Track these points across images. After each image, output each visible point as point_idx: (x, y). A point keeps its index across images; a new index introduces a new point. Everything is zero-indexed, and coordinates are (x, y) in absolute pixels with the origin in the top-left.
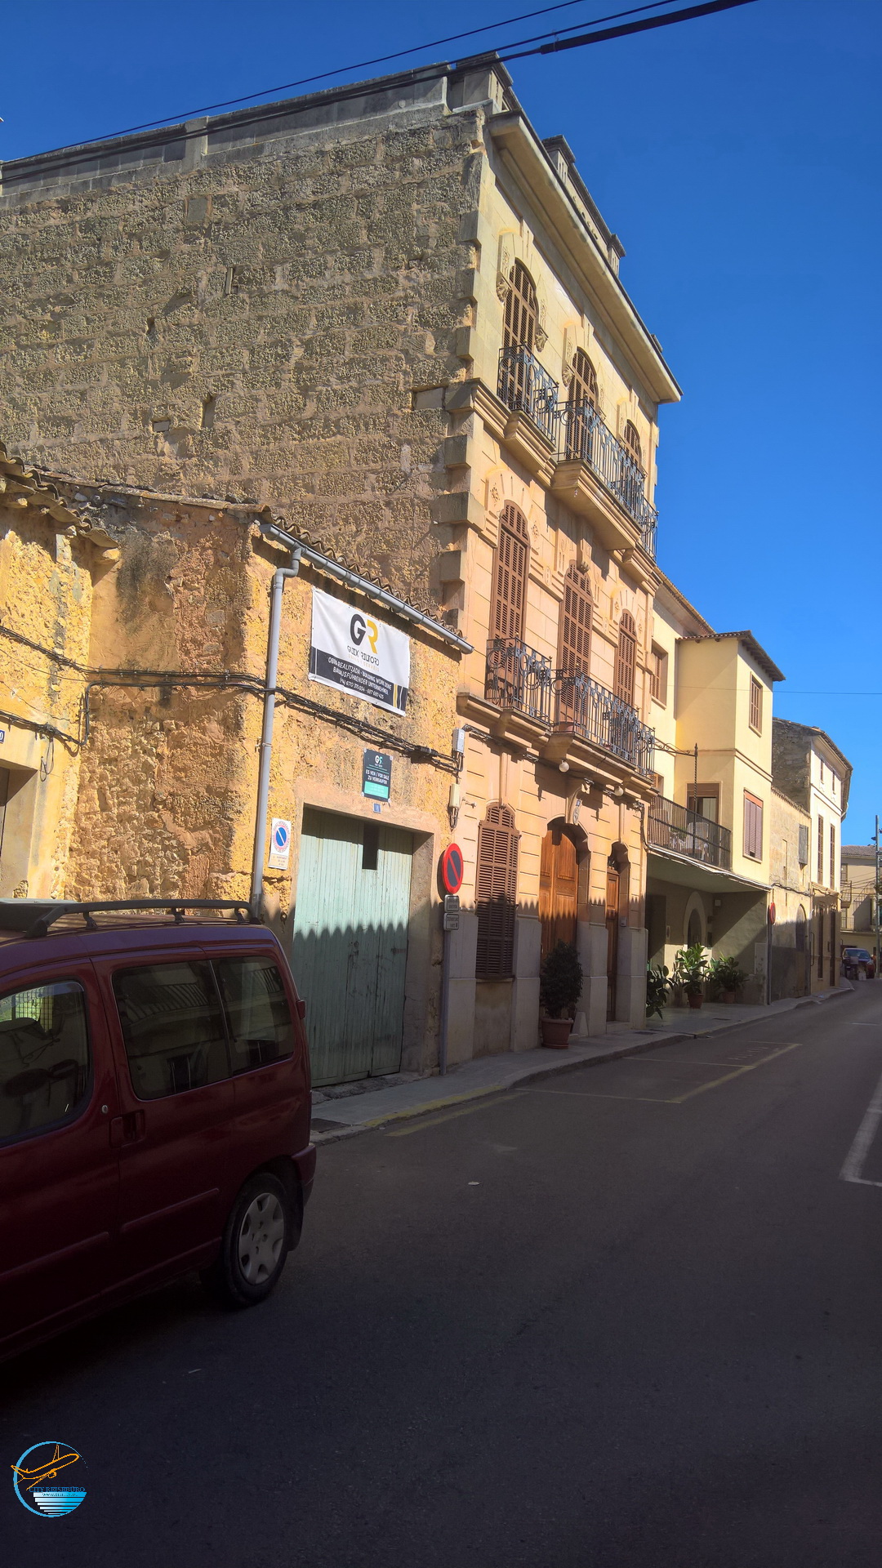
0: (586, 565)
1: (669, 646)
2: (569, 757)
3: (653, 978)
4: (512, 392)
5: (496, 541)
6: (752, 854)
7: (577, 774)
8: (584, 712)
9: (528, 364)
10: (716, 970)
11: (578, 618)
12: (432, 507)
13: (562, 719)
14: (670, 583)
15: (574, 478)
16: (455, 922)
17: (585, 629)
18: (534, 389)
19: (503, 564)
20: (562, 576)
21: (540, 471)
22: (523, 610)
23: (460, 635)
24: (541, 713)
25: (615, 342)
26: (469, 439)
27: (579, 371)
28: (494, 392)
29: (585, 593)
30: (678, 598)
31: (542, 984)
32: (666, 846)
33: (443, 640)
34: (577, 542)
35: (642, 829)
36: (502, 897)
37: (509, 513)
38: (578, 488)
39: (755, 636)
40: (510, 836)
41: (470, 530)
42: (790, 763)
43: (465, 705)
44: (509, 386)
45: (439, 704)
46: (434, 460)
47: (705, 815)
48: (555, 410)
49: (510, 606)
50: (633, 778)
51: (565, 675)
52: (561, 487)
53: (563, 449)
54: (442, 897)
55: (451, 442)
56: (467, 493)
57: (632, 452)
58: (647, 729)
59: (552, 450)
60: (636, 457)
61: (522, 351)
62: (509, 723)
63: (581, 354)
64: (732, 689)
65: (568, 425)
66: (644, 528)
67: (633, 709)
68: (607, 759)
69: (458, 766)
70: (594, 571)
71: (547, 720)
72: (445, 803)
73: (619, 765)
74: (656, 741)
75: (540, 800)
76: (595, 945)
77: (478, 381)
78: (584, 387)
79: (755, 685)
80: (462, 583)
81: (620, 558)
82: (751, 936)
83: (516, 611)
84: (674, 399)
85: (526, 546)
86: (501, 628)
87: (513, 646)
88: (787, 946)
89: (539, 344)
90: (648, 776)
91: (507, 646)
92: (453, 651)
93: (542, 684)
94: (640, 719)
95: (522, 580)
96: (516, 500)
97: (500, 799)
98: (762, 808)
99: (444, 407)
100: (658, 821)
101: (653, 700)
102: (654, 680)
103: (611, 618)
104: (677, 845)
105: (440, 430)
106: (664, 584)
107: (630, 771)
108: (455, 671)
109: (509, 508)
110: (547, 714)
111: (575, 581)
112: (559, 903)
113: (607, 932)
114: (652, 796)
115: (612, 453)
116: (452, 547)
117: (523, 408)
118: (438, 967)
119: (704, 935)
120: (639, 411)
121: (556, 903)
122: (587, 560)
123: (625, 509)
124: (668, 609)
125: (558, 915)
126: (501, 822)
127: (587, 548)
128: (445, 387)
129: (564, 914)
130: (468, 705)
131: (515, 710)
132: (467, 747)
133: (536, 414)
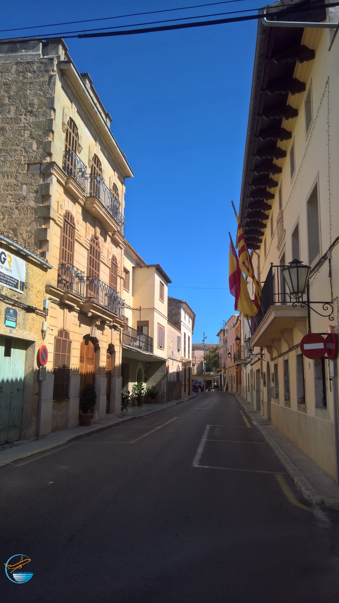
0: (98, 237)
1: (130, 269)
2: (92, 310)
3: (124, 395)
4: (68, 167)
5: (62, 225)
6: (161, 347)
7: (95, 317)
8: (98, 293)
9: (75, 158)
10: (148, 391)
11: (95, 257)
12: (36, 210)
13: (89, 296)
14: (130, 245)
15: (93, 203)
16: (44, 377)
17: (98, 261)
18: (77, 168)
19: (65, 235)
20: (88, 240)
21: (79, 199)
22: (73, 253)
23: (47, 261)
24: (80, 293)
25: (109, 154)
26: (51, 185)
27: (95, 163)
28: (61, 168)
29: (98, 247)
30: (133, 251)
31: (80, 400)
32: (129, 345)
33: (40, 263)
34: (94, 227)
35: (120, 338)
36: (64, 367)
37: (67, 215)
38: (94, 207)
39: (161, 266)
40: (67, 342)
41: (51, 220)
42: (174, 313)
43: (49, 290)
44: (67, 166)
45: (38, 289)
46: (36, 192)
47: (144, 333)
48: (85, 177)
49: (68, 251)
50: (116, 319)
51: (90, 279)
52: (88, 206)
53: (88, 192)
54: (39, 367)
55: (44, 185)
56: (50, 206)
57: (115, 195)
58: (122, 300)
59: (84, 192)
60: (117, 197)
61: (72, 153)
62: (68, 297)
63: (96, 157)
64: (153, 286)
65: (91, 183)
66: (120, 224)
67: (116, 292)
68: (107, 311)
69: (46, 314)
70: (101, 239)
71: (83, 296)
72: (41, 329)
73: (111, 314)
74: (125, 305)
75: (80, 327)
76: (102, 383)
77: (54, 163)
78: (97, 169)
79: (161, 284)
80: (48, 241)
81: (111, 235)
82: (160, 378)
83: (70, 253)
84: (131, 176)
85: (74, 228)
86: (64, 259)
87: (69, 267)
88: (173, 381)
89: (79, 151)
90: (122, 318)
91: (67, 266)
92: (44, 268)
93: (81, 282)
94: (119, 296)
95: (72, 241)
96: (70, 209)
97: (64, 327)
98: (164, 330)
99: (40, 171)
100: (126, 335)
101: (124, 289)
102: (124, 282)
103: (108, 257)
104: (133, 344)
105: (39, 180)
106: (128, 245)
107: (116, 316)
108: (45, 276)
109: (67, 213)
110: (83, 294)
111: (94, 243)
112: (87, 368)
113: (106, 378)
114: (124, 326)
115: (108, 195)
116: (44, 227)
117: (73, 175)
118: (37, 396)
119: (143, 378)
120: (118, 180)
121: (86, 368)
122: (98, 235)
123: (113, 216)
124: (129, 255)
125: (87, 373)
126: (64, 336)
127: (98, 230)
128: (41, 164)
129: (89, 372)
130: (50, 289)
131: (70, 292)
132: (50, 307)
133: (78, 177)
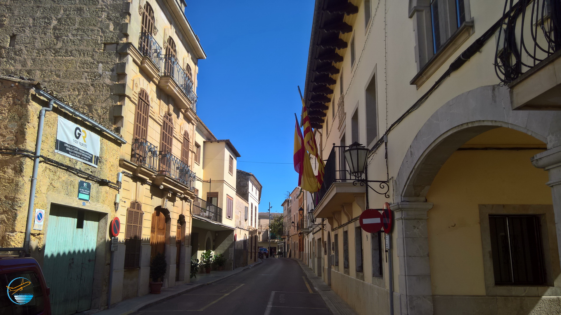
0: (171, 114)
1: (201, 144)
2: (164, 183)
3: (193, 264)
4: (144, 49)
5: (137, 102)
6: (229, 217)
7: (167, 189)
8: (170, 167)
9: (151, 40)
10: (216, 259)
11: (168, 132)
12: (111, 88)
13: (161, 169)
14: (201, 121)
15: (167, 82)
16: (116, 248)
17: (170, 136)
18: (152, 48)
19: (139, 111)
20: (162, 117)
21: (154, 79)
22: (147, 128)
23: (121, 137)
24: (153, 167)
25: (183, 36)
26: (127, 64)
27: (170, 44)
28: (137, 48)
29: (171, 123)
30: (204, 127)
31: (151, 269)
32: (199, 215)
33: (114, 138)
34: (168, 105)
35: (190, 209)
36: (136, 237)
37: (142, 93)
38: (168, 86)
39: (231, 141)
40: (139, 214)
41: (126, 98)
42: (242, 185)
43: (122, 163)
44: (143, 46)
45: (112, 163)
46: (112, 70)
47: (213, 203)
48: (160, 57)
49: (141, 127)
50: (187, 191)
51: (163, 153)
52: (163, 84)
53: (163, 71)
54: (111, 238)
55: (119, 65)
56: (125, 84)
57: (188, 75)
58: (193, 173)
59: (159, 71)
60: (190, 77)
61: (148, 35)
62: (140, 171)
63: (171, 39)
64: (223, 160)
65: (165, 63)
66: (192, 102)
67: (188, 166)
68: (178, 184)
69: (119, 187)
70: (174, 116)
71: (155, 169)
72: (113, 201)
73: (182, 186)
74: (196, 177)
75: (152, 199)
76: (172, 252)
77: (131, 43)
78: (171, 50)
79: (231, 158)
80: (122, 117)
81: (184, 112)
82: (228, 246)
83: (144, 128)
84: (204, 58)
85: (148, 105)
86: (138, 134)
87: (143, 142)
88: (240, 249)
89: (155, 33)
90: (193, 190)
91: (140, 141)
92: (118, 143)
93: (154, 156)
94: (190, 170)
95: (146, 117)
96: (145, 88)
97: (136, 199)
98: (233, 201)
99: (117, 51)
100: (196, 206)
101: (195, 162)
102: (195, 155)
103: (180, 133)
104: (203, 214)
105: (115, 59)
106: (200, 122)
107: (187, 188)
108: (119, 150)
109: (142, 91)
110: (155, 167)
111: (167, 119)
112: (158, 238)
113: (176, 248)
114: (194, 197)
115: (181, 75)
116: (119, 103)
117: (148, 55)
118: (108, 266)
119: (212, 246)
120: (191, 61)
121: (157, 238)
122: (171, 111)
123: (186, 95)
124: (201, 130)
125: (158, 242)
126: (136, 208)
127: (172, 107)
128: (118, 44)
129: (160, 242)
130: (124, 163)
131: (143, 166)
132: (123, 180)
133: (153, 58)
